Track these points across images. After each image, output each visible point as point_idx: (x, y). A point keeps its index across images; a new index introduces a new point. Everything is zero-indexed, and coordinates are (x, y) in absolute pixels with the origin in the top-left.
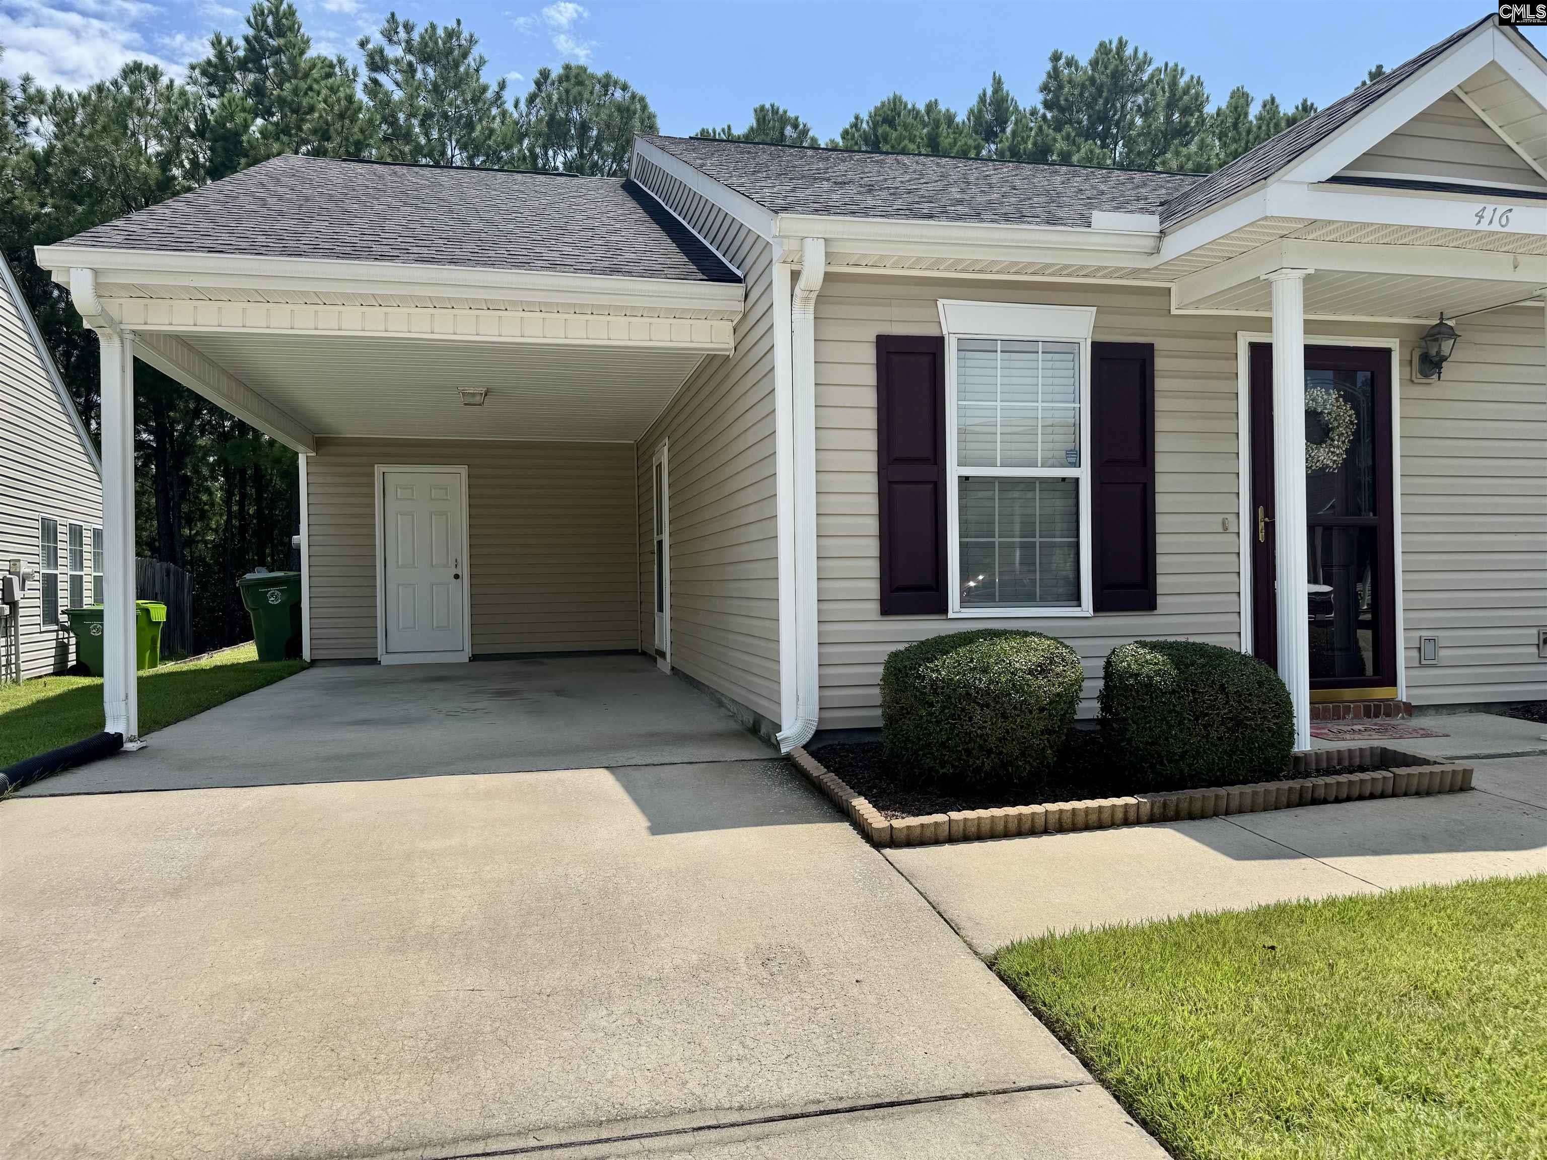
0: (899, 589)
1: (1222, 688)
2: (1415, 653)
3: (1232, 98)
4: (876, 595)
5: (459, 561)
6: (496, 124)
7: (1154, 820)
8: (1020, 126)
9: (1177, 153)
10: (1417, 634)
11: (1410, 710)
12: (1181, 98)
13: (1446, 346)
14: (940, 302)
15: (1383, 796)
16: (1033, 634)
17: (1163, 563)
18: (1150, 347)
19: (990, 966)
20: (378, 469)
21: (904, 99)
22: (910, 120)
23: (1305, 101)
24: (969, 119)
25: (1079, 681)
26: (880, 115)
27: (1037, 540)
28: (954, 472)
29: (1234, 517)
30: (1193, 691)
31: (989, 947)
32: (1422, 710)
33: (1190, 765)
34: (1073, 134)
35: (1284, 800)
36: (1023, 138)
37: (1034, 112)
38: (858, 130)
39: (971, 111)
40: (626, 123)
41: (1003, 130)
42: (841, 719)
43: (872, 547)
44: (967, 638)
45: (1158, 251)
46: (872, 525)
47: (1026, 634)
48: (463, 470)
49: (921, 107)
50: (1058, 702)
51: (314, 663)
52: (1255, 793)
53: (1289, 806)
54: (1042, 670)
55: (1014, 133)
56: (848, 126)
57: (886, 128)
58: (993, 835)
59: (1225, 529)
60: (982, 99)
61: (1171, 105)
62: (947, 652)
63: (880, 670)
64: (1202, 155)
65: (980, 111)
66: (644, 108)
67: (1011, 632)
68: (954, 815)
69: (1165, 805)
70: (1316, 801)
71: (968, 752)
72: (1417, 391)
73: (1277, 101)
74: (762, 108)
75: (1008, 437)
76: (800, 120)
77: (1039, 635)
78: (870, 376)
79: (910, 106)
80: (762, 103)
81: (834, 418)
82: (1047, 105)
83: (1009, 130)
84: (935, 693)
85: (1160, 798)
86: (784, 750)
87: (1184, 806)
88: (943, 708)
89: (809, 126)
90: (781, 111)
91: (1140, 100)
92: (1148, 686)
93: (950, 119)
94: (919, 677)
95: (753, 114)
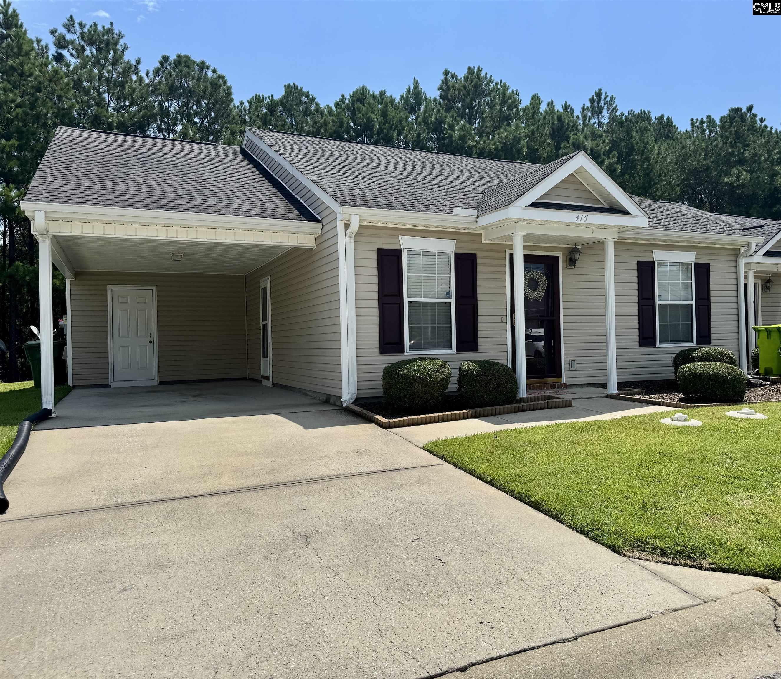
0: (386, 344)
1: (494, 374)
2: (568, 366)
3: (532, 99)
4: (378, 346)
5: (152, 334)
6: (136, 86)
7: (473, 417)
8: (428, 107)
9: (505, 130)
10: (569, 359)
11: (566, 386)
12: (507, 101)
13: (577, 256)
14: (400, 237)
15: (544, 409)
16: (435, 358)
17: (481, 334)
18: (475, 255)
19: (422, 448)
20: (109, 288)
21: (368, 88)
22: (371, 101)
23: (566, 103)
24: (401, 100)
25: (450, 374)
26: (356, 97)
27: (437, 325)
28: (406, 300)
29: (505, 317)
30: (485, 376)
31: (421, 445)
32: (571, 386)
33: (484, 399)
34: (455, 115)
35: (513, 410)
36: (429, 115)
37: (435, 100)
38: (344, 103)
39: (402, 97)
40: (215, 91)
41: (419, 109)
42: (366, 393)
43: (376, 328)
44: (414, 360)
45: (477, 222)
46: (376, 320)
47: (433, 359)
48: (154, 288)
49: (377, 93)
50: (443, 381)
51: (74, 387)
52: (504, 408)
53: (515, 412)
54: (437, 370)
55: (425, 112)
56: (338, 100)
57: (359, 104)
58: (422, 423)
59: (502, 321)
60: (408, 90)
61: (503, 104)
62: (406, 365)
63: (382, 374)
64: (517, 132)
65: (407, 97)
66: (225, 83)
67: (428, 358)
68: (409, 417)
69: (476, 412)
70: (524, 410)
71: (413, 398)
72: (568, 271)
73: (554, 103)
74: (289, 85)
75: (426, 287)
76: (310, 93)
77: (437, 359)
78: (375, 264)
79: (371, 93)
80: (289, 82)
81: (362, 279)
82: (441, 97)
83: (423, 107)
84: (402, 379)
85: (474, 410)
86: (344, 405)
87: (482, 413)
88: (405, 384)
89: (315, 96)
90: (299, 88)
91: (488, 98)
92: (471, 374)
93: (392, 101)
94: (397, 374)
95: (284, 89)
